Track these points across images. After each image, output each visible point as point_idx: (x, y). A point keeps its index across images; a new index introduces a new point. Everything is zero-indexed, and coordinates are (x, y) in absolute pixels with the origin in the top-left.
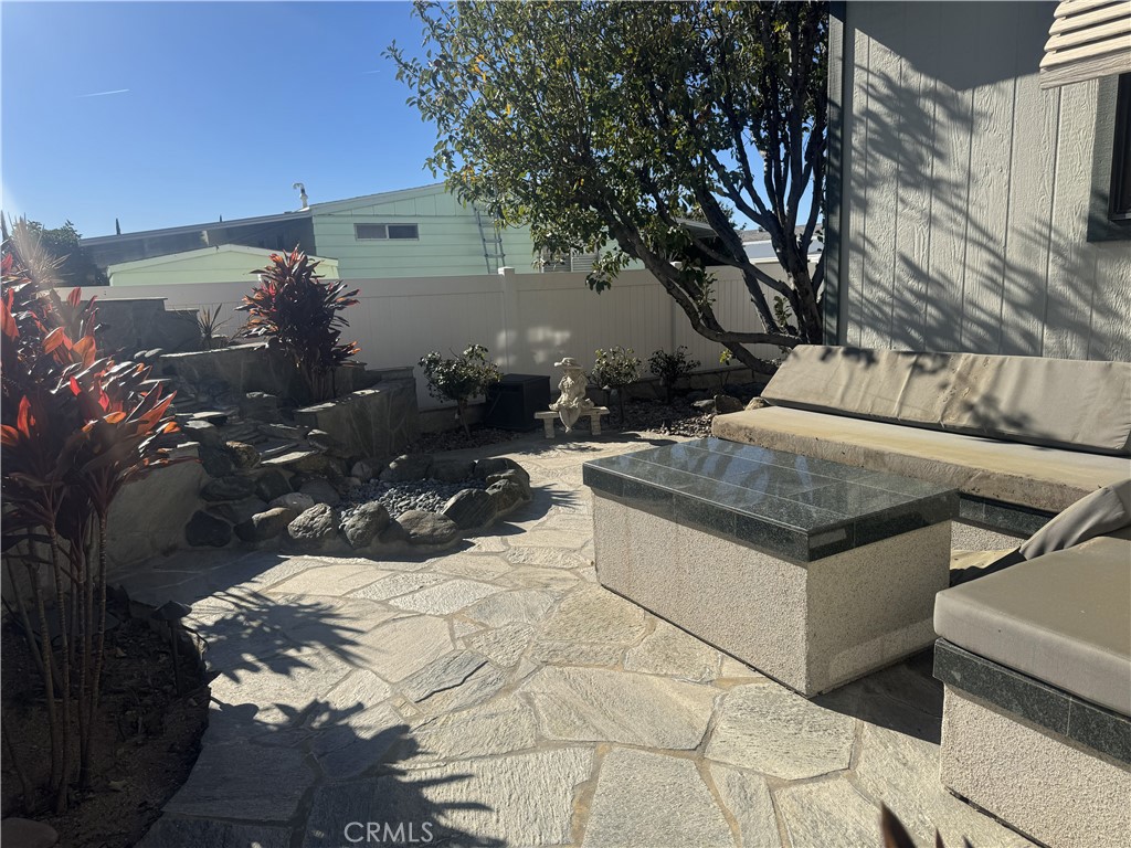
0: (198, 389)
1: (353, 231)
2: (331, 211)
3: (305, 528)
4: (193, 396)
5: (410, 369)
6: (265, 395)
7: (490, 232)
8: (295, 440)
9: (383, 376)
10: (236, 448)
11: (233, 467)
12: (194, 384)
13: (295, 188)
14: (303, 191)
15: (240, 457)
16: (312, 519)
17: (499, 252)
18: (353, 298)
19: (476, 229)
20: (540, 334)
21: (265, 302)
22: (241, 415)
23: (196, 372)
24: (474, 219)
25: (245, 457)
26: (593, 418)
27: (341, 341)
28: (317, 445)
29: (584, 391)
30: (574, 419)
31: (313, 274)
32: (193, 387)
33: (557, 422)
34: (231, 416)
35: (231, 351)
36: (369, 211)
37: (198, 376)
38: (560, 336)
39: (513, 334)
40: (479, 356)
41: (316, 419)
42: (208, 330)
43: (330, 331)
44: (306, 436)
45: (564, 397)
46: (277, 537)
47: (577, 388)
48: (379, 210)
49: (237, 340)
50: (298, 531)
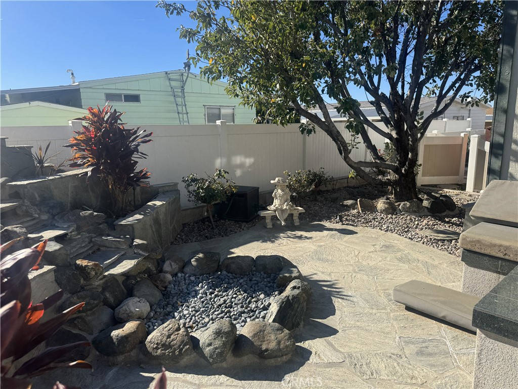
0: (40, 210)
1: (104, 97)
2: (90, 85)
3: (164, 345)
4: (37, 216)
5: (176, 184)
6: (95, 213)
7: (179, 100)
8: (123, 249)
9: (160, 190)
10: (86, 266)
11: (82, 281)
12: (37, 205)
13: (68, 72)
14: (72, 74)
15: (89, 273)
16: (169, 336)
17: (185, 111)
18: (147, 139)
19: (172, 99)
20: (238, 160)
21: (87, 141)
22: (79, 229)
23: (37, 196)
24: (171, 93)
25: (93, 273)
26: (295, 215)
27: (138, 169)
28: (141, 252)
29: (289, 198)
30: (286, 216)
31: (119, 122)
32: (36, 208)
33: (274, 218)
34: (71, 232)
35: (62, 178)
36: (113, 86)
37: (38, 199)
38: (249, 161)
39: (224, 160)
40: (223, 176)
41: (133, 228)
42: (41, 162)
43: (132, 162)
44: (131, 246)
45: (276, 202)
46: (134, 351)
47: (285, 196)
48: (118, 86)
49: (62, 168)
50: (157, 348)
